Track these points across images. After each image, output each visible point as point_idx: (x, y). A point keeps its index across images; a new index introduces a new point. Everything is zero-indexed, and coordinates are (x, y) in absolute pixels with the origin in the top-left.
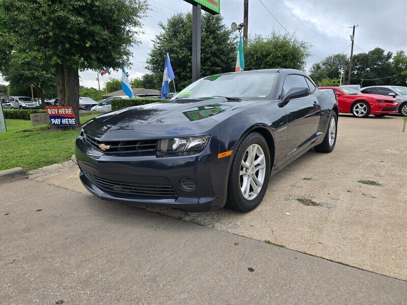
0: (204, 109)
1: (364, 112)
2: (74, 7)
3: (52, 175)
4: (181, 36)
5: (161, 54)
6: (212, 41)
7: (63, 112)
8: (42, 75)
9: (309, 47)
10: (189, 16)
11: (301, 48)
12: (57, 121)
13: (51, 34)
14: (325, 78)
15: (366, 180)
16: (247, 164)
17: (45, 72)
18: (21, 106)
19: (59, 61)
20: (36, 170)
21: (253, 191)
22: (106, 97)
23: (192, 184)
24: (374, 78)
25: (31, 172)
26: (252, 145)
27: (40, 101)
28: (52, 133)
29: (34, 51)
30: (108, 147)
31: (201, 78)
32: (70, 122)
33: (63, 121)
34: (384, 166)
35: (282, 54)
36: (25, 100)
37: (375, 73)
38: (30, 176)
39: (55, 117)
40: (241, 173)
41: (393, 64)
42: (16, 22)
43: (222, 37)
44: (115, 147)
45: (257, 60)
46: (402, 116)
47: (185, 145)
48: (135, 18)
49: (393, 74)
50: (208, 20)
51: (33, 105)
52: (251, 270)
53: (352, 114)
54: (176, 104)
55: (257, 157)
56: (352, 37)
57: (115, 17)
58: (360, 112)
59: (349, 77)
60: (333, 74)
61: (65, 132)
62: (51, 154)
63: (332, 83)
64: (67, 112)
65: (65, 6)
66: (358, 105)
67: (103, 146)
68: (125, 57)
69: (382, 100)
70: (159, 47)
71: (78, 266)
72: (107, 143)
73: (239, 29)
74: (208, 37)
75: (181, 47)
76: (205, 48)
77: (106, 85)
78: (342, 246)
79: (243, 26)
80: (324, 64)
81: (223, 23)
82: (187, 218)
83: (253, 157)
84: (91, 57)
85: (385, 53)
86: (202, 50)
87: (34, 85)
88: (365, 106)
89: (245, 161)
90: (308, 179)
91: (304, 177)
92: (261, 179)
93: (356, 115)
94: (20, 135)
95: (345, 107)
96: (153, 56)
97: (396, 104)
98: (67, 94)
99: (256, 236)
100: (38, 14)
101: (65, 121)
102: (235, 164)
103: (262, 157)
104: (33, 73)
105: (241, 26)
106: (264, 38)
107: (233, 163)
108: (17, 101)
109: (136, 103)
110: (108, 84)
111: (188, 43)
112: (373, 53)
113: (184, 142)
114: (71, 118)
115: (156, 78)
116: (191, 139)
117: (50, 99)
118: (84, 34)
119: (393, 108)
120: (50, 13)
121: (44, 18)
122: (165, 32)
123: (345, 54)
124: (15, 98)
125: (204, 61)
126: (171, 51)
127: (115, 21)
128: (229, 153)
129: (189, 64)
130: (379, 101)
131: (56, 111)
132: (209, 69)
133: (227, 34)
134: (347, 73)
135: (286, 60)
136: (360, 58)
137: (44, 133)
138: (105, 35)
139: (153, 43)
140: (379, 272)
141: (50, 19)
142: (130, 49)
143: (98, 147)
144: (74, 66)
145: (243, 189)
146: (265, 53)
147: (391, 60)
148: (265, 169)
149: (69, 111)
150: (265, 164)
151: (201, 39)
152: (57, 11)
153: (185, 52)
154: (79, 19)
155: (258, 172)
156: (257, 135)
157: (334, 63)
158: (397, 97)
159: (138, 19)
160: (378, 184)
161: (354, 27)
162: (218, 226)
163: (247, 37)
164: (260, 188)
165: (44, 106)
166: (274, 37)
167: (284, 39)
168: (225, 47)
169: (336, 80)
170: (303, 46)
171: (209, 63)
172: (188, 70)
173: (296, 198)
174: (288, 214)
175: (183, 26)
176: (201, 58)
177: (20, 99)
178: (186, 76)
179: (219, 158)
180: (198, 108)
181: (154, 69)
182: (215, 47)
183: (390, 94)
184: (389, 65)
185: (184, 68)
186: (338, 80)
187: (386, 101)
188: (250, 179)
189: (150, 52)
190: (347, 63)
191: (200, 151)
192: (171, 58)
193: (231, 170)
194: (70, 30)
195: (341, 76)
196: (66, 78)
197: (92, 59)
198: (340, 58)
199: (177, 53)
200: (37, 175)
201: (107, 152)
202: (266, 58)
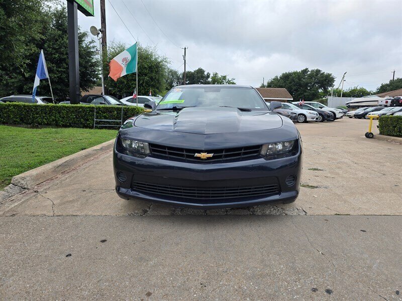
30: (211, 155)
41: (211, 82)
44: (219, 155)
56: (184, 57)
67: (204, 155)
72: (209, 151)
112: (197, 72)
135: (152, 72)
136: (189, 75)
143: (193, 157)
161: (185, 48)
163: (106, 44)
201: (208, 161)
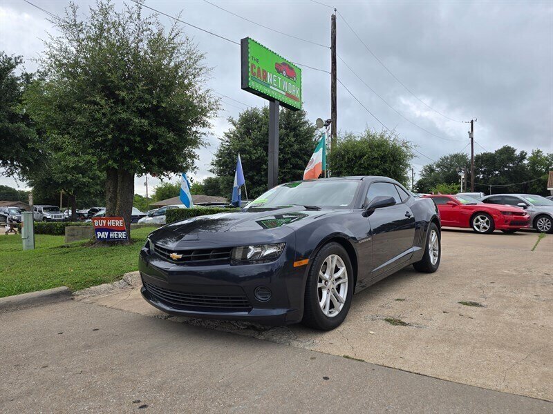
0: (283, 218)
1: (487, 226)
2: (138, 109)
3: (101, 296)
4: (255, 134)
5: (230, 154)
6: (293, 139)
7: (113, 223)
8: (77, 179)
9: (413, 147)
10: (265, 110)
11: (404, 148)
12: (104, 235)
13: (110, 136)
14: (440, 183)
15: (468, 301)
16: (326, 276)
17: (81, 175)
18: (45, 218)
19: (115, 166)
20: (83, 291)
21: (333, 307)
22: (160, 206)
23: (268, 294)
24: (506, 183)
25: (77, 293)
26: (330, 256)
27: (70, 211)
28: (96, 249)
29: (88, 154)
30: (180, 256)
31: (279, 184)
32: (120, 236)
33: (112, 235)
34: (493, 288)
35: (379, 155)
36: (51, 210)
37: (506, 177)
38: (76, 298)
39: (101, 229)
40: (319, 285)
41: (528, 166)
42: (70, 123)
43: (305, 135)
44: (188, 257)
45: (349, 161)
46: (538, 231)
47: (260, 253)
48: (204, 118)
49: (531, 179)
50: (289, 115)
51: (61, 216)
52: (326, 378)
53: (472, 230)
54: (248, 213)
55: (337, 270)
56: (471, 134)
57: (182, 118)
58: (481, 226)
59: (472, 183)
60: (452, 179)
61: (113, 248)
62: (99, 272)
63: (450, 190)
64: (117, 224)
65: (128, 108)
66: (479, 217)
67: (175, 256)
68: (190, 161)
69: (508, 212)
70: (228, 145)
71: (150, 376)
72: (179, 252)
73: (326, 126)
74: (287, 135)
75: (255, 146)
76: (284, 148)
77: (156, 190)
78: (424, 361)
79: (330, 122)
80: (438, 166)
81: (307, 118)
82: (262, 337)
83: (332, 269)
84: (151, 161)
85: (518, 153)
86: (280, 149)
87: (65, 191)
88: (487, 219)
89: (324, 273)
90: (401, 300)
91: (396, 298)
92: (343, 294)
93: (478, 230)
94: (58, 251)
95: (462, 220)
96: (220, 157)
97: (527, 216)
98: (118, 203)
99: (335, 352)
100: (98, 116)
101: (113, 235)
102: (312, 274)
103: (343, 269)
104: (66, 177)
105: (328, 122)
106: (356, 136)
107: (310, 272)
108: (40, 212)
109: (197, 213)
110: (159, 190)
111: (264, 142)
112: (501, 152)
113: (259, 250)
114: (122, 231)
115: (223, 182)
116: (266, 246)
117: (81, 209)
118: (146, 136)
119: (525, 222)
120: (111, 115)
121: (104, 121)
122: (235, 128)
123: (465, 154)
124: (38, 207)
125: (282, 163)
126: (242, 151)
127: (181, 122)
128: (305, 262)
129: (264, 166)
130: (505, 213)
131: (105, 223)
132: (289, 173)
133: (311, 131)
134: (468, 177)
135: (385, 162)
136: (485, 158)
137: (88, 249)
138: (169, 137)
139: (221, 141)
140: (456, 381)
141: (111, 121)
142: (196, 151)
143: (169, 257)
144: (131, 171)
145: (322, 304)
146: (358, 154)
147: (526, 162)
148: (347, 284)
149: (120, 223)
150: (347, 278)
151: (280, 138)
152: (120, 113)
153: (260, 152)
154: (143, 121)
155: (339, 285)
156: (336, 245)
157: (451, 165)
158: (529, 208)
159: (207, 119)
160: (481, 306)
161: (472, 122)
162: (295, 343)
163: (335, 135)
164: (342, 305)
165: (76, 217)
166: (369, 136)
167: (382, 137)
168: (309, 146)
169: (456, 186)
170: (404, 144)
171: (289, 165)
172: (263, 173)
173: (384, 318)
174: (372, 332)
175: (258, 122)
176: (279, 159)
177: (44, 209)
178: (261, 180)
179: (294, 266)
180: (275, 216)
181: (220, 173)
182: (296, 147)
183: (519, 204)
184: (523, 167)
185: (259, 171)
186: (459, 186)
187: (514, 213)
188: (330, 293)
189: (216, 152)
190: (468, 166)
191: (275, 259)
192: (242, 159)
193: (308, 281)
194: (132, 133)
195: (462, 181)
196: (119, 184)
197: (153, 164)
198: (458, 159)
199: (249, 153)
200: (84, 296)
201: (178, 262)
202: (360, 160)
